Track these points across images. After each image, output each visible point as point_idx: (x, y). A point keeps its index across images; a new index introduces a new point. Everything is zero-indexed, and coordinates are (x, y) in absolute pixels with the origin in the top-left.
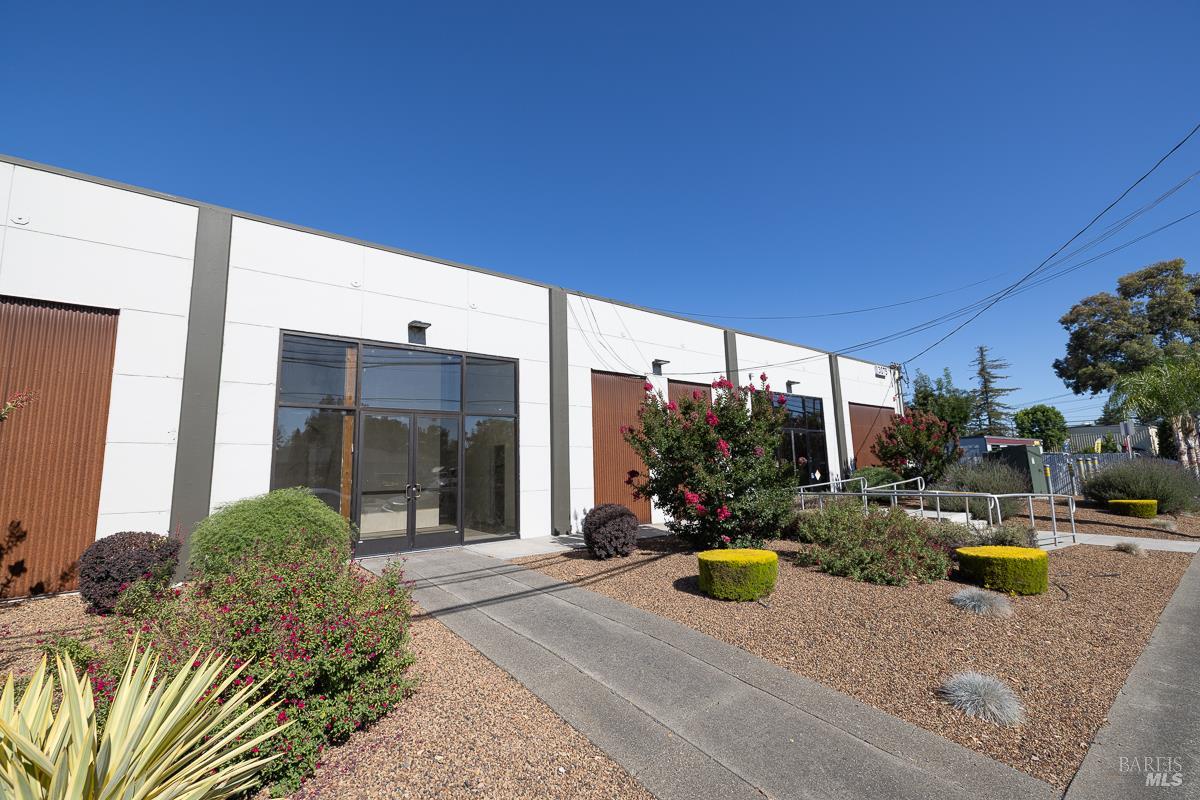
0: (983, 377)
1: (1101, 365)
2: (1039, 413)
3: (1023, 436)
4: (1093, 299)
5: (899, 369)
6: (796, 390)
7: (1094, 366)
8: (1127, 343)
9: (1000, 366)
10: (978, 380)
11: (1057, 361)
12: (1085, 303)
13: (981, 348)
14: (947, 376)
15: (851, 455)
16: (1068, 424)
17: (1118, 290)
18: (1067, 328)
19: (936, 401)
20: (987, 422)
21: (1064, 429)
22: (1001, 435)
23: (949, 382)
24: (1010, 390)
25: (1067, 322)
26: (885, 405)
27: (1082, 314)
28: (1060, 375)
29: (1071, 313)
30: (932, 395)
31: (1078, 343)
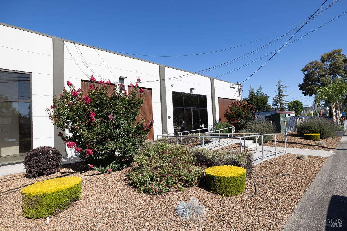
0: (279, 91)
1: (313, 85)
2: (295, 103)
3: (290, 111)
4: (313, 62)
5: (240, 85)
6: (194, 92)
7: (311, 86)
8: (322, 78)
9: (284, 87)
10: (278, 92)
11: (300, 84)
12: (310, 64)
13: (279, 81)
14: (261, 88)
15: (218, 118)
16: (304, 107)
17: (321, 59)
18: (304, 73)
19: (256, 98)
20: (279, 106)
21: (302, 108)
22: (284, 110)
23: (261, 91)
24: (287, 95)
25: (304, 71)
26: (234, 99)
27: (308, 68)
28: (301, 89)
29: (305, 67)
30: (255, 95)
31: (307, 78)
